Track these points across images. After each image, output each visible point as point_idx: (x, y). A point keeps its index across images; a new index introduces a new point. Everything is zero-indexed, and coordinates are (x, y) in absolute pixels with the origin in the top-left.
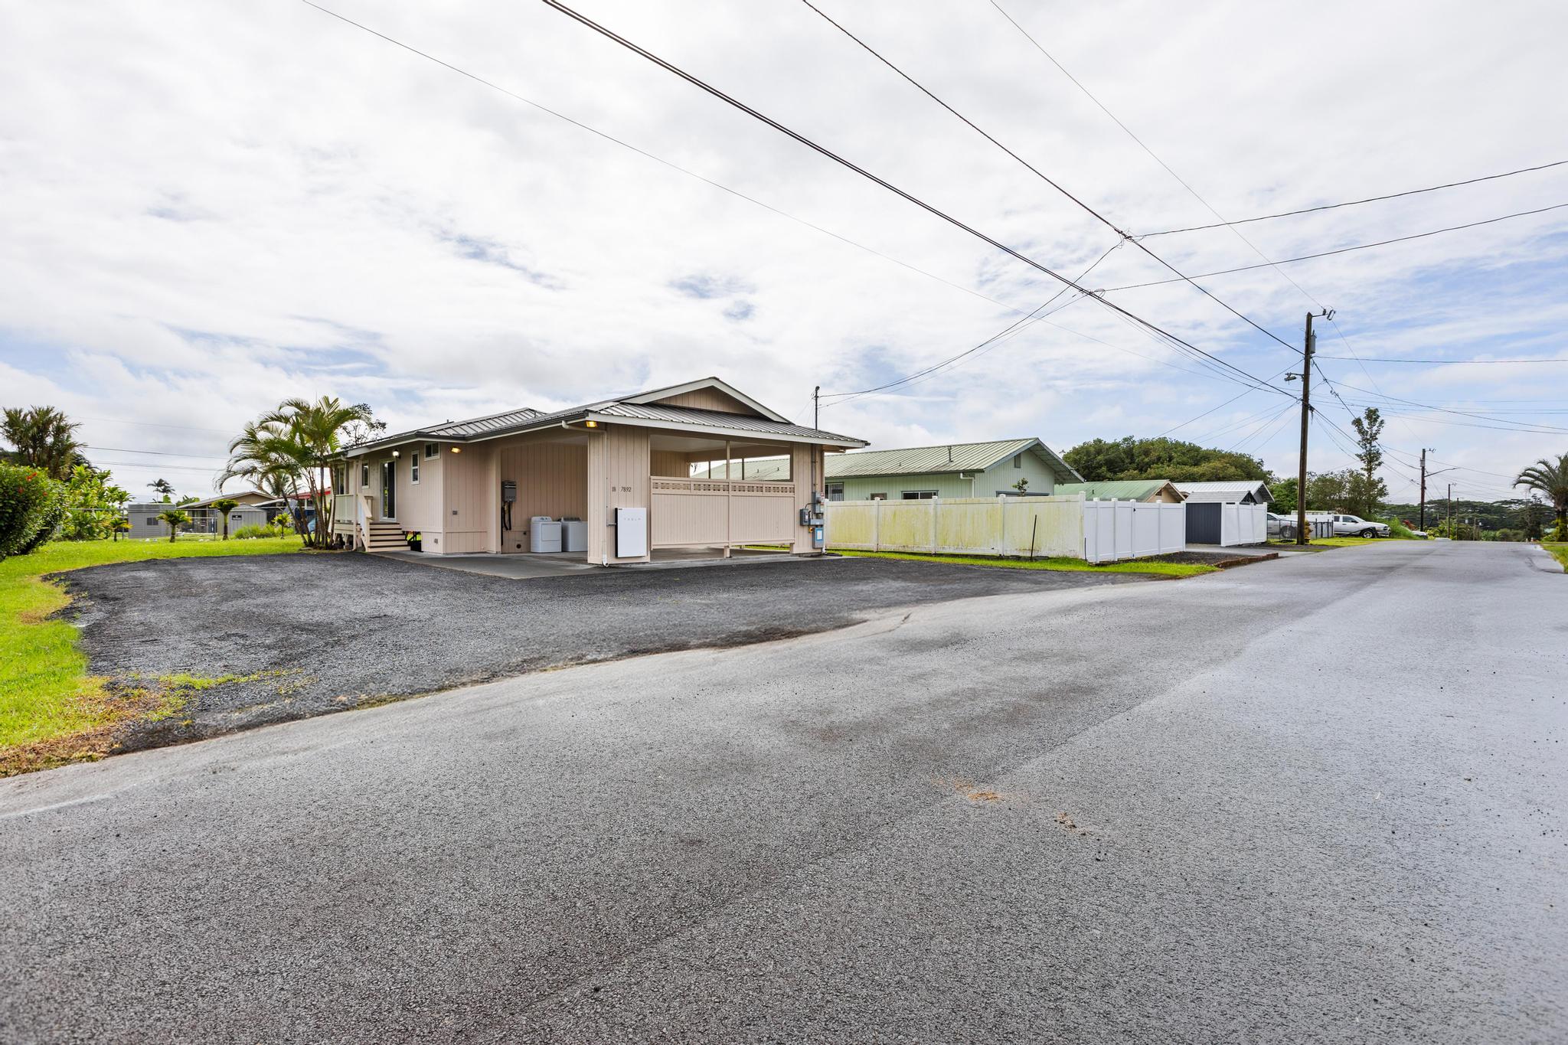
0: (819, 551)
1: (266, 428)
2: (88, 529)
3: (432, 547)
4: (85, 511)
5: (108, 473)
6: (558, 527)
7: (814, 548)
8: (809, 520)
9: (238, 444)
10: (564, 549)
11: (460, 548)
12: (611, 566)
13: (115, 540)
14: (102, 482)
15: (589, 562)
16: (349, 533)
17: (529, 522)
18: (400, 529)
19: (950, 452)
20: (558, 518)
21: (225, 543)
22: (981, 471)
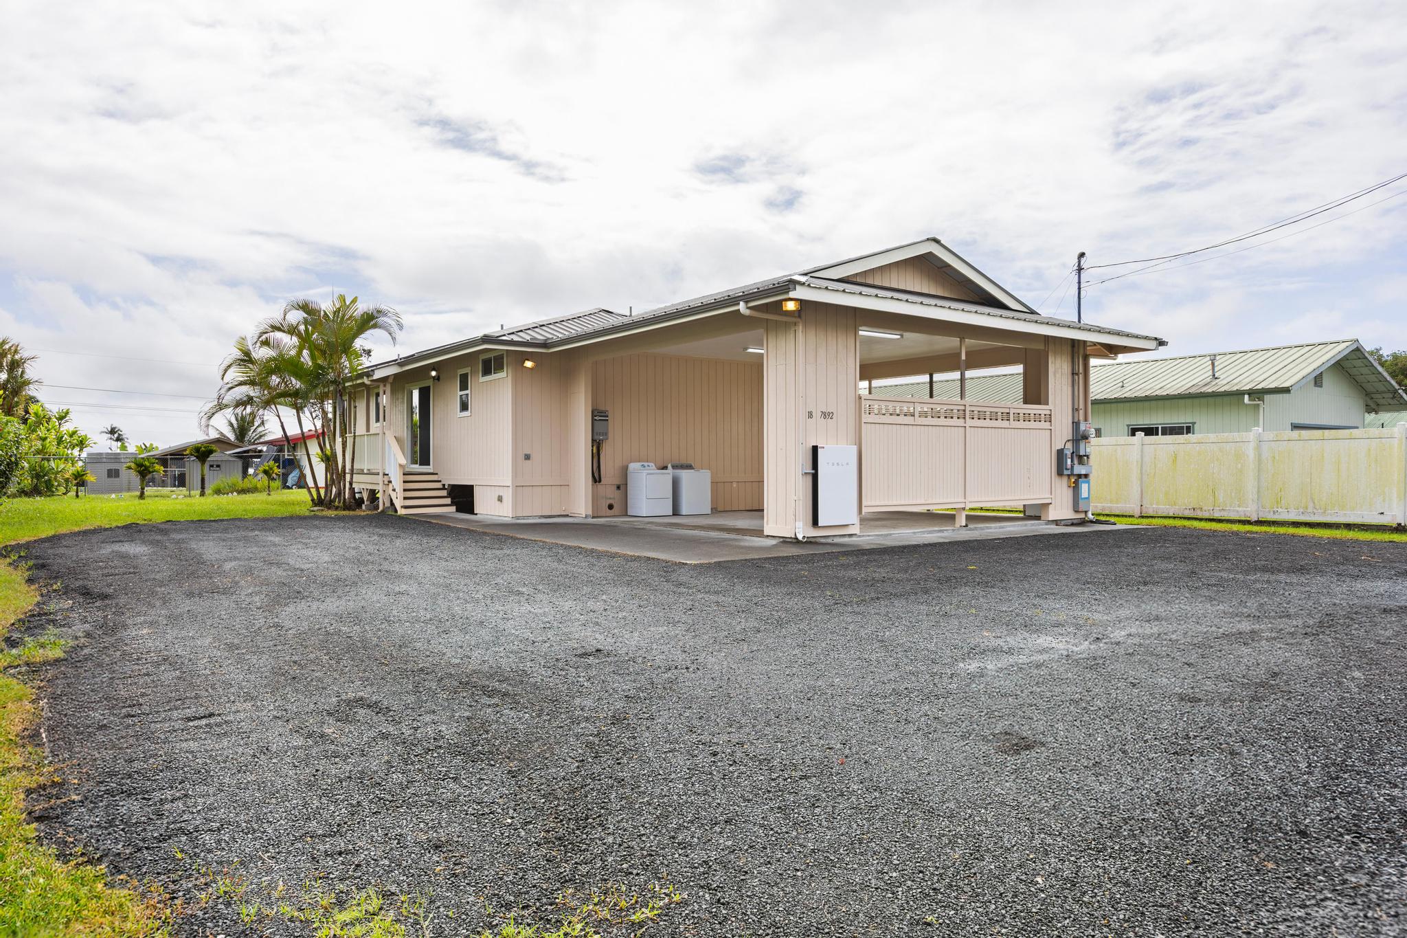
0: (1082, 516)
1: (266, 343)
2: (46, 482)
3: (488, 508)
4: (43, 459)
5: (67, 413)
6: (666, 477)
7: (1076, 511)
8: (1072, 467)
9: (229, 366)
10: (676, 512)
11: (537, 508)
12: (810, 542)
13: (77, 496)
14: (60, 424)
15: (765, 533)
16: (370, 487)
17: (624, 471)
18: (440, 481)
19: (1213, 364)
20: (662, 465)
21: (203, 499)
22: (1286, 390)
